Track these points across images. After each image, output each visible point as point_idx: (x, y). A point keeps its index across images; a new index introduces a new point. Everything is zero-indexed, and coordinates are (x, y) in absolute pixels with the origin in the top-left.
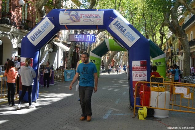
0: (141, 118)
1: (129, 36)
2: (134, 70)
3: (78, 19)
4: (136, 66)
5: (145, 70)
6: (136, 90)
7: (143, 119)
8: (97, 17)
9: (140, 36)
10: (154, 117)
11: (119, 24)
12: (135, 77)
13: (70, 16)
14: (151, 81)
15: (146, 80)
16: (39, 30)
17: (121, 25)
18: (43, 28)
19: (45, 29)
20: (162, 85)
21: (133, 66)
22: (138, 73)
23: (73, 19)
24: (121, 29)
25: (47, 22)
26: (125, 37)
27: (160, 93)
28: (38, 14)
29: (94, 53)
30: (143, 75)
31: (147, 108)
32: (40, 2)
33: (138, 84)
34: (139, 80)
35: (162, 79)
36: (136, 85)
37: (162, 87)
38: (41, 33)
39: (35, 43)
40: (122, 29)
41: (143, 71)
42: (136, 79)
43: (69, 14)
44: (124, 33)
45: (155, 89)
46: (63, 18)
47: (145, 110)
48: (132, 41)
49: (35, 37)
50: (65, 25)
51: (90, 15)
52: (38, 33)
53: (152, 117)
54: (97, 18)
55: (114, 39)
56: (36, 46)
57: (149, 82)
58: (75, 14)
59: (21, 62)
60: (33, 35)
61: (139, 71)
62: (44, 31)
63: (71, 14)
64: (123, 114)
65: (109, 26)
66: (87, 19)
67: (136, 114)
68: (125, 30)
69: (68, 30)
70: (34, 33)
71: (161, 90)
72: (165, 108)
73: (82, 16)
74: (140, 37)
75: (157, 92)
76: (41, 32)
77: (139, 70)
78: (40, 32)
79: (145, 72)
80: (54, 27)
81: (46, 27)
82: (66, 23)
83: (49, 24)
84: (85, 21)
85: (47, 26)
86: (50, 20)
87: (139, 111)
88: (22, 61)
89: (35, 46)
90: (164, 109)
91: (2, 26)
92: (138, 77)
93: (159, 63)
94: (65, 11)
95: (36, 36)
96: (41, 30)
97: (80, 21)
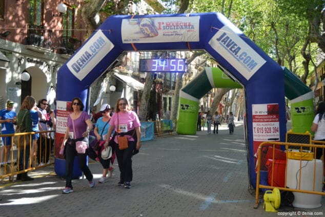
0: (269, 208)
1: (245, 60)
2: (255, 122)
3: (155, 31)
4: (260, 114)
5: (275, 121)
6: (259, 157)
7: (273, 210)
8: (188, 27)
9: (265, 60)
10: (294, 208)
11: (228, 38)
12: (257, 134)
13: (141, 27)
14: (287, 140)
15: (278, 139)
16: (86, 53)
17: (231, 40)
18: (93, 49)
19: (97, 50)
20: (308, 148)
21: (254, 114)
22: (264, 127)
23: (146, 32)
24: (230, 47)
25: (100, 38)
26: (239, 61)
27: (304, 163)
28: (89, 26)
29: (188, 93)
30: (272, 130)
31: (281, 191)
32: (91, 6)
33: (263, 146)
34: (265, 138)
35: (308, 136)
36: (259, 147)
37: (307, 152)
38: (90, 58)
39: (81, 76)
40: (232, 48)
41: (272, 123)
42: (259, 138)
43: (139, 23)
44: (236, 54)
45: (295, 155)
46: (129, 31)
47: (277, 195)
48: (252, 69)
49: (81, 66)
50: (131, 42)
51: (175, 25)
52: (86, 58)
53: (290, 206)
54: (188, 29)
55: (218, 66)
56: (83, 80)
57: (284, 143)
58: (148, 23)
59: (57, 109)
60: (77, 62)
61: (264, 123)
62: (95, 54)
63: (142, 23)
64: (237, 201)
65: (210, 43)
66: (170, 31)
67: (261, 202)
68: (239, 48)
69: (137, 51)
70: (78, 59)
71: (307, 157)
72: (314, 191)
73: (162, 26)
74: (265, 62)
75: (299, 161)
76: (91, 56)
77: (265, 120)
78: (88, 56)
79: (277, 125)
80: (112, 46)
81: (99, 47)
82: (133, 40)
83: (104, 41)
84: (166, 35)
85: (101, 45)
86: (105, 34)
87: (266, 196)
88: (59, 107)
89: (81, 80)
90: (312, 192)
91: (28, 49)
92: (264, 134)
93: (302, 108)
94: (132, 19)
95: (81, 63)
96: (91, 53)
97: (157, 35)
